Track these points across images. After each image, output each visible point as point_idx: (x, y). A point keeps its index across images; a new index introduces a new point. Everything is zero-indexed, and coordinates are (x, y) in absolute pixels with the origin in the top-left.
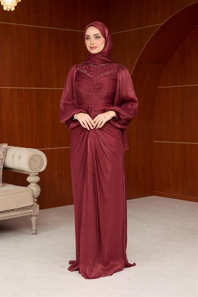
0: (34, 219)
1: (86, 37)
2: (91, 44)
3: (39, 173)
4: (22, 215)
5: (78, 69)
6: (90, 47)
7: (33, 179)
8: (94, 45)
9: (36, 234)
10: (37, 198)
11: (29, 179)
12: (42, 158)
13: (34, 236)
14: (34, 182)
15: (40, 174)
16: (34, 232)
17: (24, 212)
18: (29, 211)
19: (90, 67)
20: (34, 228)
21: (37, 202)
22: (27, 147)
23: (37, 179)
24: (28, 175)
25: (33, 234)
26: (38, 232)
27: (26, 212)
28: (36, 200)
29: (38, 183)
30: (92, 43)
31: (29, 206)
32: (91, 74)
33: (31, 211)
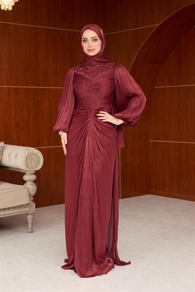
0: (30, 217)
1: (83, 40)
2: (89, 47)
3: (35, 171)
4: (18, 214)
5: (76, 72)
6: (88, 50)
7: (29, 177)
8: (92, 48)
9: (32, 232)
10: (33, 197)
11: (25, 178)
12: (39, 157)
13: (30, 234)
14: (30, 181)
15: (37, 173)
16: (30, 230)
17: (20, 210)
18: (25, 209)
19: (87, 69)
20: (30, 226)
21: (33, 200)
22: (23, 146)
23: (34, 177)
24: (24, 174)
25: (29, 232)
26: (34, 231)
27: (22, 210)
28: (32, 198)
29: (34, 182)
30: (90, 45)
31: (25, 205)
32: (88, 75)
33: (27, 209)
